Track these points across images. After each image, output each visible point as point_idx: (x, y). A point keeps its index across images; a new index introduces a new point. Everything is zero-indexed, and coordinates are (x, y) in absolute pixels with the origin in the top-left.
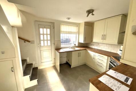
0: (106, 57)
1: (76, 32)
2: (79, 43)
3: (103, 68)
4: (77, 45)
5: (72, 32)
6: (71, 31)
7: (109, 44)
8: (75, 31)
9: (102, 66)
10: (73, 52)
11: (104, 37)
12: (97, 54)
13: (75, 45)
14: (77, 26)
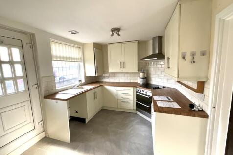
0: (131, 89)
1: (79, 59)
2: (87, 78)
3: (129, 103)
4: (83, 81)
5: (72, 58)
6: (70, 56)
7: (133, 73)
8: (78, 57)
9: (129, 101)
10: (87, 93)
11: (123, 65)
12: (120, 88)
13: (80, 81)
14: (80, 48)
